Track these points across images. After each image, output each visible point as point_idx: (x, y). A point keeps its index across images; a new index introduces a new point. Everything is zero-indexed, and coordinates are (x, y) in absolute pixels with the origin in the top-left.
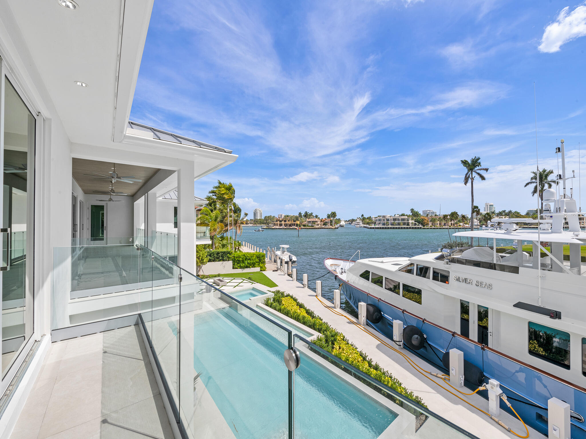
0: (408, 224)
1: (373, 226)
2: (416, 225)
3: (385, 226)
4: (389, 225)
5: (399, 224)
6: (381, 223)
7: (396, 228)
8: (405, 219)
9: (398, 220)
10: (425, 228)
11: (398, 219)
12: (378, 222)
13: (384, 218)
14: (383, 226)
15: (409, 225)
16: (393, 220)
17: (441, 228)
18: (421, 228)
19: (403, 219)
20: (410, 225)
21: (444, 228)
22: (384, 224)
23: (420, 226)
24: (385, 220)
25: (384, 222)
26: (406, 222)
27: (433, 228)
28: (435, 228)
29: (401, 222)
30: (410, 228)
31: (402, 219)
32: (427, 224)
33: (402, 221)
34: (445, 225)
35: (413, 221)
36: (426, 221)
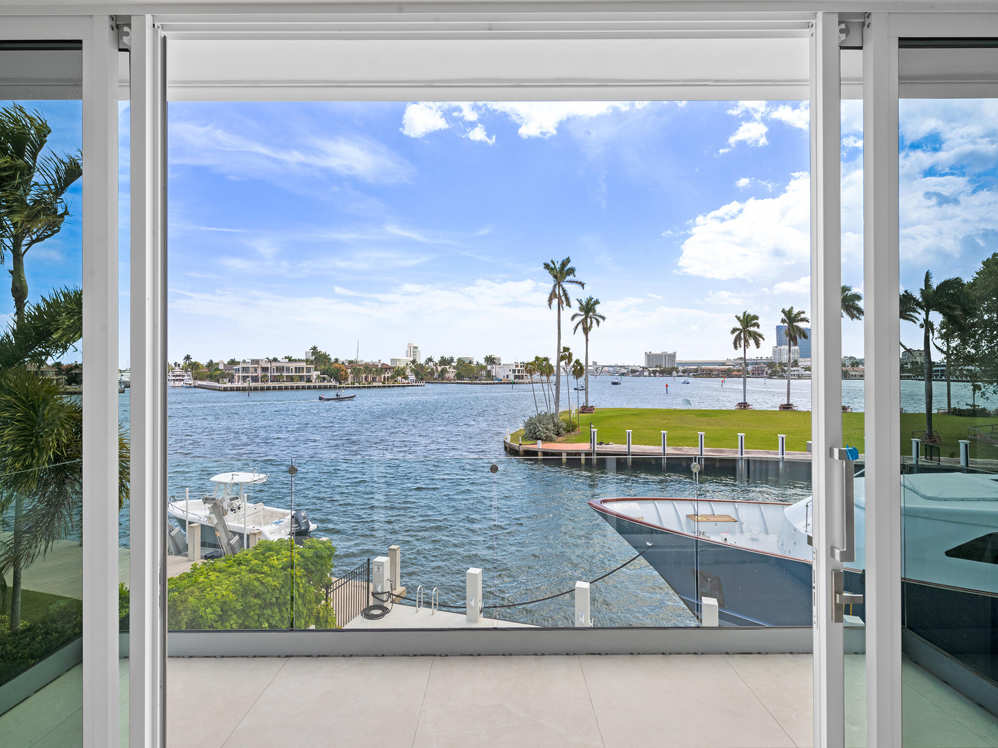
0: (309, 380)
1: (229, 385)
2: (326, 382)
3: (259, 384)
4: (267, 381)
5: (291, 379)
6: (248, 377)
7: (286, 388)
8: (303, 368)
9: (286, 371)
10: (344, 387)
11: (288, 369)
12: (241, 374)
13: (257, 366)
14: (253, 385)
15: (311, 381)
16: (277, 370)
17: (370, 387)
18: (335, 387)
19: (299, 368)
20: (314, 381)
21: (375, 387)
22: (255, 379)
23: (333, 383)
24: (259, 370)
25: (256, 375)
26: (305, 374)
27: (357, 387)
28: (360, 387)
29: (294, 374)
30: (315, 388)
31: (296, 368)
32: (346, 379)
33: (296, 372)
34: (374, 380)
35: (319, 373)
36: (343, 373)
